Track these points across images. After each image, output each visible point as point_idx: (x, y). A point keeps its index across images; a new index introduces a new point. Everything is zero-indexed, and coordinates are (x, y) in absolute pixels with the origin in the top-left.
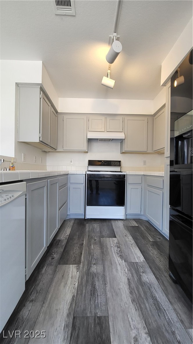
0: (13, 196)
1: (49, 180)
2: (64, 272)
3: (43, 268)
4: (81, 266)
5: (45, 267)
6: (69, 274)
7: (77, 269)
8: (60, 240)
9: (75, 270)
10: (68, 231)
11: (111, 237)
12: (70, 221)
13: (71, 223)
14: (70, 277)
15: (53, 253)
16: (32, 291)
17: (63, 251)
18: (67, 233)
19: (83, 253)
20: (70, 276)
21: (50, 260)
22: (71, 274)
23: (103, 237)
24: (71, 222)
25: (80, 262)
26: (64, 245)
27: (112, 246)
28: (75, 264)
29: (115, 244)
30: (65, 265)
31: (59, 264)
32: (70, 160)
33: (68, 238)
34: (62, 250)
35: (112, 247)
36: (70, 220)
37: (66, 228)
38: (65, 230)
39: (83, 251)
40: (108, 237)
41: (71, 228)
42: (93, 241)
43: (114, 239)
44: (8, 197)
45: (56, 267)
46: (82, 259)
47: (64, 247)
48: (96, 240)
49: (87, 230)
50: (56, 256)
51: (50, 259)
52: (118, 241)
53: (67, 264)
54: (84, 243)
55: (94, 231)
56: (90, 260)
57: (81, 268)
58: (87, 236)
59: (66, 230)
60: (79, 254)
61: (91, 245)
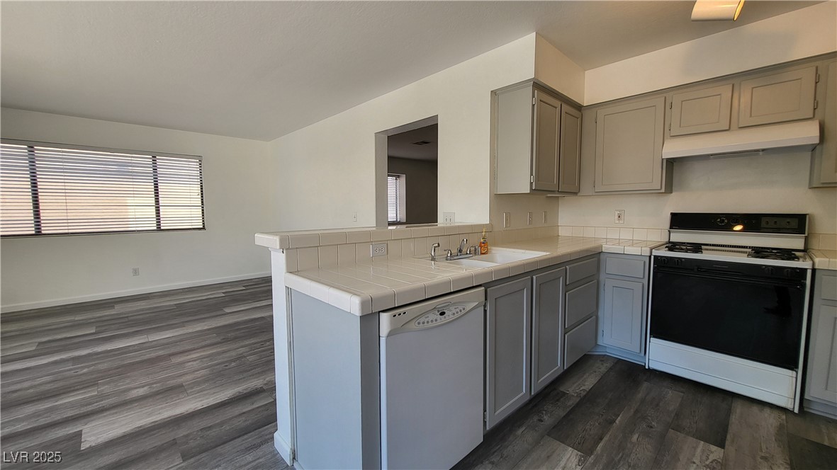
0: (464, 309)
1: (534, 277)
2: (553, 452)
3: (519, 427)
4: (591, 459)
5: (524, 428)
6: (560, 461)
7: (579, 460)
8: (564, 394)
9: (574, 460)
10: (587, 382)
11: (706, 441)
12: (603, 361)
13: (603, 368)
14: (561, 466)
15: (544, 412)
16: (496, 451)
17: (564, 416)
18: (584, 385)
19: (606, 439)
20: (562, 464)
21: (535, 420)
22: (565, 462)
23: (678, 428)
24: (605, 365)
25: (592, 453)
26: (570, 406)
27: (697, 461)
28: (579, 451)
29: (710, 460)
30: (558, 442)
31: (549, 435)
32: (617, 213)
33: (585, 396)
34: (562, 414)
35: (694, 463)
36: (604, 358)
37: (587, 374)
38: (582, 377)
39: (608, 436)
40: (693, 436)
41: (598, 379)
42: (644, 426)
43: (713, 448)
44: (458, 310)
45: (542, 437)
46: (598, 448)
47: (568, 410)
48: (651, 427)
49: (640, 395)
50: (548, 420)
51: (536, 418)
52: (725, 458)
53: (563, 442)
54: (617, 422)
55: (657, 405)
56: (616, 459)
57: (588, 462)
58: (632, 410)
59: (585, 377)
60: (596, 437)
61: (632, 432)
